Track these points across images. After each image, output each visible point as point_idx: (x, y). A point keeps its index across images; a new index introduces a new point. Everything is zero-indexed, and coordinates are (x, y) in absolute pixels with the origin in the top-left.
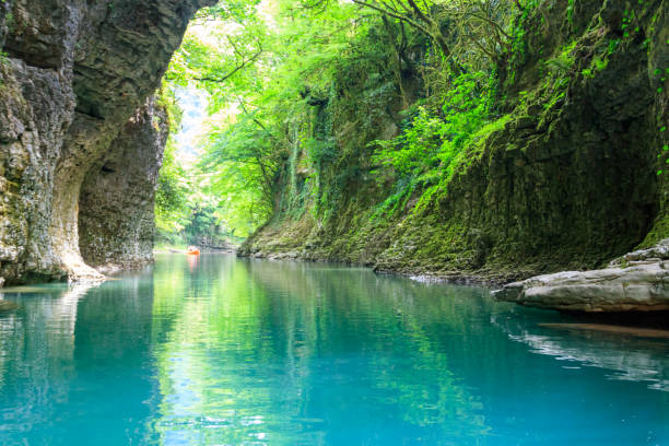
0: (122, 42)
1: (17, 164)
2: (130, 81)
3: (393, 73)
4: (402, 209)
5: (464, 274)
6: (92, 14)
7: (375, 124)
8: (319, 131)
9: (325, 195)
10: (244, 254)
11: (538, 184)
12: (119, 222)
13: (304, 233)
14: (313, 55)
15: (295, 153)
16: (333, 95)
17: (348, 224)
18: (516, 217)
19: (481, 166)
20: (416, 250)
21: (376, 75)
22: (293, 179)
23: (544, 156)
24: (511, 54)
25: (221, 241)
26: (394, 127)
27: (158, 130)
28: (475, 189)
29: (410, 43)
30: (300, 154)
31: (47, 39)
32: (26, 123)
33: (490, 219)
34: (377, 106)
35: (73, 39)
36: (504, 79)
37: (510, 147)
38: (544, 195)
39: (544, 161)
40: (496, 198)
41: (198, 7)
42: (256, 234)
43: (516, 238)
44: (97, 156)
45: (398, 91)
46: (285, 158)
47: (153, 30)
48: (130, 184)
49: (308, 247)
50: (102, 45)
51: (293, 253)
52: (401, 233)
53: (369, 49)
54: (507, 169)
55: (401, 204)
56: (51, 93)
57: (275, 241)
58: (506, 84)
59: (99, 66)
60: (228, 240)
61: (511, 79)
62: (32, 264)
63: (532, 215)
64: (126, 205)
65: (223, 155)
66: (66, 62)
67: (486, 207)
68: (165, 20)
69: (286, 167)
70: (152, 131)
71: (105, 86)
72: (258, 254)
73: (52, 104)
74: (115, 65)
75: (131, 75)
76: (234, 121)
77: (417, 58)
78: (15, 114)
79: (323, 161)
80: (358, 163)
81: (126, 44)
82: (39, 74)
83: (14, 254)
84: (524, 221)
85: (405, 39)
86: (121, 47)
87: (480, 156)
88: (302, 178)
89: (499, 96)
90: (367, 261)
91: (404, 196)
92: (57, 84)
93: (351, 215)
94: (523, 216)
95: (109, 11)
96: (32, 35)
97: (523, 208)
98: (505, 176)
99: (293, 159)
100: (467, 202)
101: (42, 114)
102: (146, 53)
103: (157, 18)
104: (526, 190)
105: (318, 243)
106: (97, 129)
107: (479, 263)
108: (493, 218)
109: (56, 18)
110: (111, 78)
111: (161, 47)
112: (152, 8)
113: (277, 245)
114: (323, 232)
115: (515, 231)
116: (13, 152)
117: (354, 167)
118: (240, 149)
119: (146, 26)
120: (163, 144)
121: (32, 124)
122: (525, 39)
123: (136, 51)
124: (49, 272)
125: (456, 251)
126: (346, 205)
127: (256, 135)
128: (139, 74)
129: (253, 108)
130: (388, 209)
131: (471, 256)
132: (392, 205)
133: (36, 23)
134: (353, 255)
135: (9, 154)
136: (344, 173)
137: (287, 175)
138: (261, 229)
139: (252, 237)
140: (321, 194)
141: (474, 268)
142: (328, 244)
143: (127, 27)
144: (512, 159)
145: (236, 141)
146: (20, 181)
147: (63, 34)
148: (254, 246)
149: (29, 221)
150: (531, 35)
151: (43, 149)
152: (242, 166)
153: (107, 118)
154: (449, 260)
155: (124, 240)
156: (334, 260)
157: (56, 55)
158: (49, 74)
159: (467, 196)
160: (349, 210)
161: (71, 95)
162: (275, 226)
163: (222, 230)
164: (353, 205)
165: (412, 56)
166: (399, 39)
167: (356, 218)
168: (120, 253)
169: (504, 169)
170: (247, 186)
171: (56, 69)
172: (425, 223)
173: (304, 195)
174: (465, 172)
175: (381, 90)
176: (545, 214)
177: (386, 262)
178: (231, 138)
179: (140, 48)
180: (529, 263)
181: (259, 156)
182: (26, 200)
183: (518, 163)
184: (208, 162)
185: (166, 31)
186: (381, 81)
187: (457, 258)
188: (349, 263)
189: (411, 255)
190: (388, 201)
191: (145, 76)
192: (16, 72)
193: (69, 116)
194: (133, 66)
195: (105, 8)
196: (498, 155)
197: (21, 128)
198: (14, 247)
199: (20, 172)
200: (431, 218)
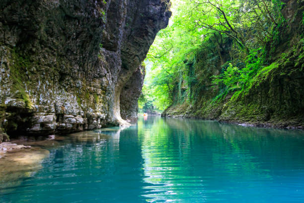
0: (135, 42)
1: (105, 85)
2: (137, 56)
3: (217, 53)
4: (224, 99)
5: (261, 123)
6: (126, 32)
7: (211, 71)
8: (190, 74)
9: (192, 95)
10: (164, 116)
11: (297, 88)
12: (130, 105)
13: (184, 109)
14: (190, 48)
15: (181, 81)
16: (195, 61)
17: (201, 105)
18: (285, 101)
19: (266, 82)
20: (235, 114)
21: (212, 54)
22: (180, 90)
23: (299, 77)
24: (272, 41)
25: (154, 111)
26: (218, 71)
27: (142, 74)
28: (263, 91)
29: (223, 42)
30: (182, 82)
31: (112, 41)
32: (107, 70)
33: (272, 102)
34: (212, 64)
35: (121, 41)
36: (269, 50)
37: (282, 74)
38: (300, 92)
39: (299, 79)
40: (274, 94)
41: (160, 29)
42: (167, 109)
43: (285, 109)
44: (125, 82)
45: (220, 59)
46: (177, 83)
47: (145, 37)
48: (133, 92)
49: (187, 113)
50: (129, 43)
51: (181, 115)
52: (226, 108)
53: (209, 45)
54: (280, 82)
55: (223, 98)
56: (114, 59)
57: (174, 111)
58: (270, 52)
59: (127, 51)
60: (156, 111)
61: (272, 50)
62: (109, 120)
63: (293, 100)
64: (132, 100)
65: (156, 83)
66: (118, 49)
67: (269, 97)
68: (150, 34)
69: (178, 86)
70: (140, 74)
71: (129, 58)
72: (169, 116)
73: (115, 63)
74: (133, 51)
75: (138, 54)
76: (160, 72)
77: (226, 47)
78: (104, 67)
79: (192, 84)
80: (204, 84)
81: (137, 43)
82: (111, 53)
83: (104, 116)
84: (289, 103)
85: (222, 41)
86: (135, 43)
87: (266, 78)
88: (183, 90)
89: (267, 56)
90: (212, 118)
91: (224, 95)
92: (116, 57)
93: (202, 102)
94: (288, 101)
95: (131, 31)
96: (108, 40)
97: (289, 97)
98: (278, 86)
99: (180, 84)
100: (259, 96)
101: (112, 67)
102: (143, 46)
103: (147, 33)
104: (290, 90)
105: (190, 112)
106: (127, 73)
107: (268, 119)
108: (273, 102)
109: (115, 34)
110: (132, 55)
111: (147, 44)
112: (145, 30)
113: (175, 113)
114: (192, 108)
115: (285, 106)
116: (103, 80)
117: (203, 85)
118: (162, 81)
119: (143, 36)
120: (144, 79)
121: (109, 70)
122: (279, 35)
123: (139, 45)
124: (114, 123)
125: (256, 114)
126: (200, 98)
127: (167, 76)
128: (140, 53)
129: (166, 68)
130: (218, 100)
131: (264, 116)
132: (219, 98)
133: (109, 36)
134: (206, 116)
135: (102, 81)
136: (200, 88)
137: (178, 89)
138: (169, 107)
139: (166, 110)
140: (191, 95)
141: (266, 121)
142: (195, 112)
143: (137, 37)
144: (283, 79)
145: (161, 78)
146: (106, 91)
147: (118, 39)
148: (167, 113)
149: (109, 105)
150: (282, 33)
151: (113, 79)
152: (162, 86)
153: (129, 69)
154: (253, 117)
155: (131, 111)
156: (197, 118)
157: (115, 47)
158: (113, 53)
159: (260, 93)
160: (202, 100)
161: (120, 61)
162: (174, 106)
163: (154, 108)
164: (203, 98)
165: (224, 47)
166: (220, 41)
167: (204, 103)
168: (130, 116)
169: (278, 82)
170: (164, 93)
171: (115, 51)
172: (238, 104)
173: (184, 96)
174: (258, 85)
175: (214, 58)
176: (300, 100)
177: (224, 119)
178: (159, 77)
179: (141, 44)
180: (292, 119)
181: (168, 83)
182: (107, 97)
183: (286, 80)
184: (152, 86)
185: (149, 38)
186: (213, 56)
187: (257, 117)
188: (204, 119)
189: (234, 116)
190: (217, 97)
191: (142, 54)
192: (104, 53)
193: (119, 68)
194: (139, 51)
195: (130, 30)
196: (276, 78)
197: (106, 72)
198: (104, 114)
199: (105, 87)
200: (240, 102)
